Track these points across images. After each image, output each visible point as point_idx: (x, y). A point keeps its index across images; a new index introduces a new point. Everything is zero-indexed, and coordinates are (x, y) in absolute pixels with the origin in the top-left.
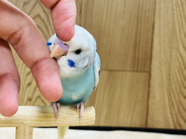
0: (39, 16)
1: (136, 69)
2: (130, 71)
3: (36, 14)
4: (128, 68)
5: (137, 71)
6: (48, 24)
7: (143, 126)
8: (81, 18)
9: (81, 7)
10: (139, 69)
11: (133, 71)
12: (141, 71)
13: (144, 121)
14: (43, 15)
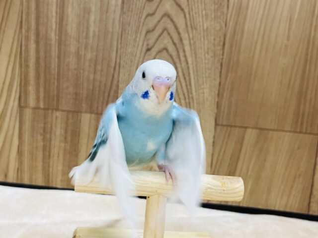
0: (166, 49)
1: (298, 130)
2: (290, 132)
3: (162, 46)
4: (288, 128)
5: (300, 132)
6: (177, 60)
7: (304, 211)
8: (223, 54)
9: (225, 39)
10: (304, 131)
11: (295, 132)
12: (306, 133)
13: (306, 204)
14: (171, 48)
